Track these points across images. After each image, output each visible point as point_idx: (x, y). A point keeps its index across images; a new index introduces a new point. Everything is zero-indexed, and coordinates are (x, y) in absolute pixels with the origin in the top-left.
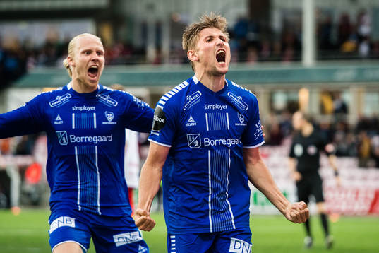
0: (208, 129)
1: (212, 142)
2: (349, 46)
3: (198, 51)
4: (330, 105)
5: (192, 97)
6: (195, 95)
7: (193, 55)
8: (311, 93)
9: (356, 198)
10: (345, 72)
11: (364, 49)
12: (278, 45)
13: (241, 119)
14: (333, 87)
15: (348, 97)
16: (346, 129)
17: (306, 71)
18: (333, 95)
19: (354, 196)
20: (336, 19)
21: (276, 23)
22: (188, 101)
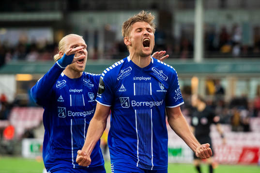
0: (135, 95)
1: (138, 104)
2: (226, 49)
3: (131, 38)
4: (213, 89)
5: (125, 71)
6: (127, 70)
7: (128, 41)
8: (200, 81)
9: (230, 152)
10: (223, 66)
11: (236, 51)
12: (177, 47)
13: (162, 87)
14: (215, 76)
15: (225, 84)
16: (223, 105)
17: (196, 66)
18: (216, 82)
19: (228, 150)
20: (218, 30)
21: (177, 32)
22: (121, 74)
